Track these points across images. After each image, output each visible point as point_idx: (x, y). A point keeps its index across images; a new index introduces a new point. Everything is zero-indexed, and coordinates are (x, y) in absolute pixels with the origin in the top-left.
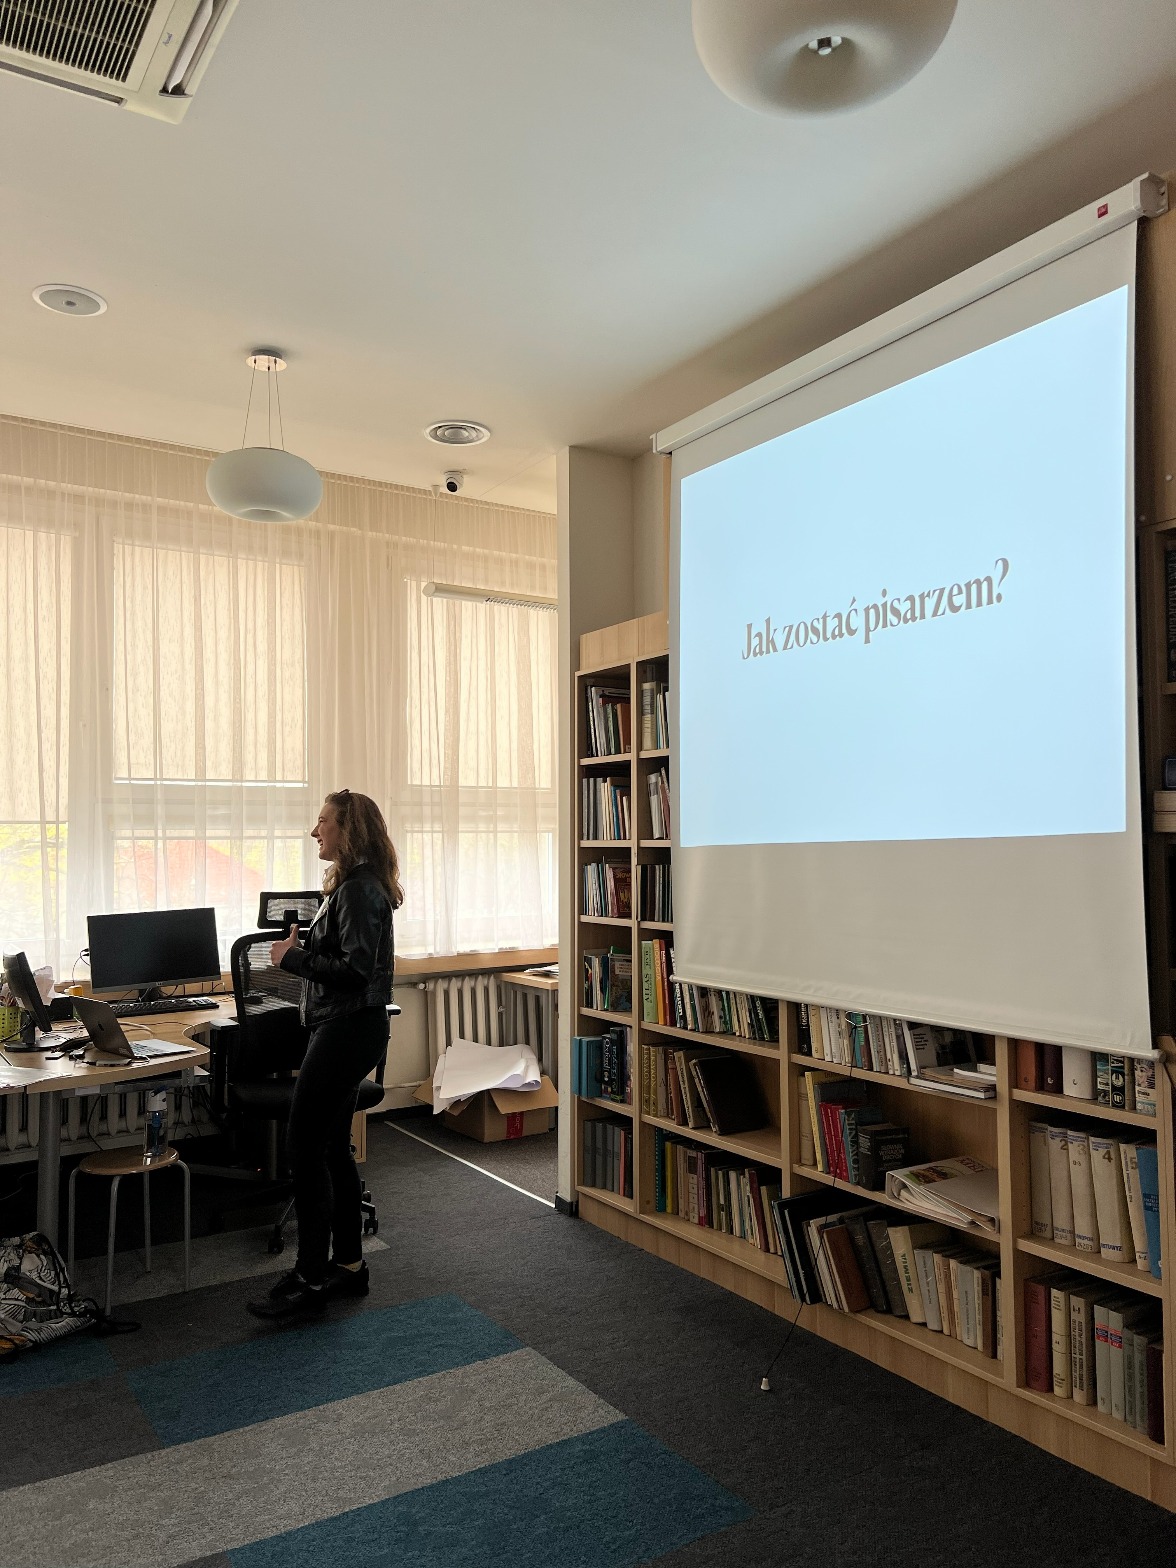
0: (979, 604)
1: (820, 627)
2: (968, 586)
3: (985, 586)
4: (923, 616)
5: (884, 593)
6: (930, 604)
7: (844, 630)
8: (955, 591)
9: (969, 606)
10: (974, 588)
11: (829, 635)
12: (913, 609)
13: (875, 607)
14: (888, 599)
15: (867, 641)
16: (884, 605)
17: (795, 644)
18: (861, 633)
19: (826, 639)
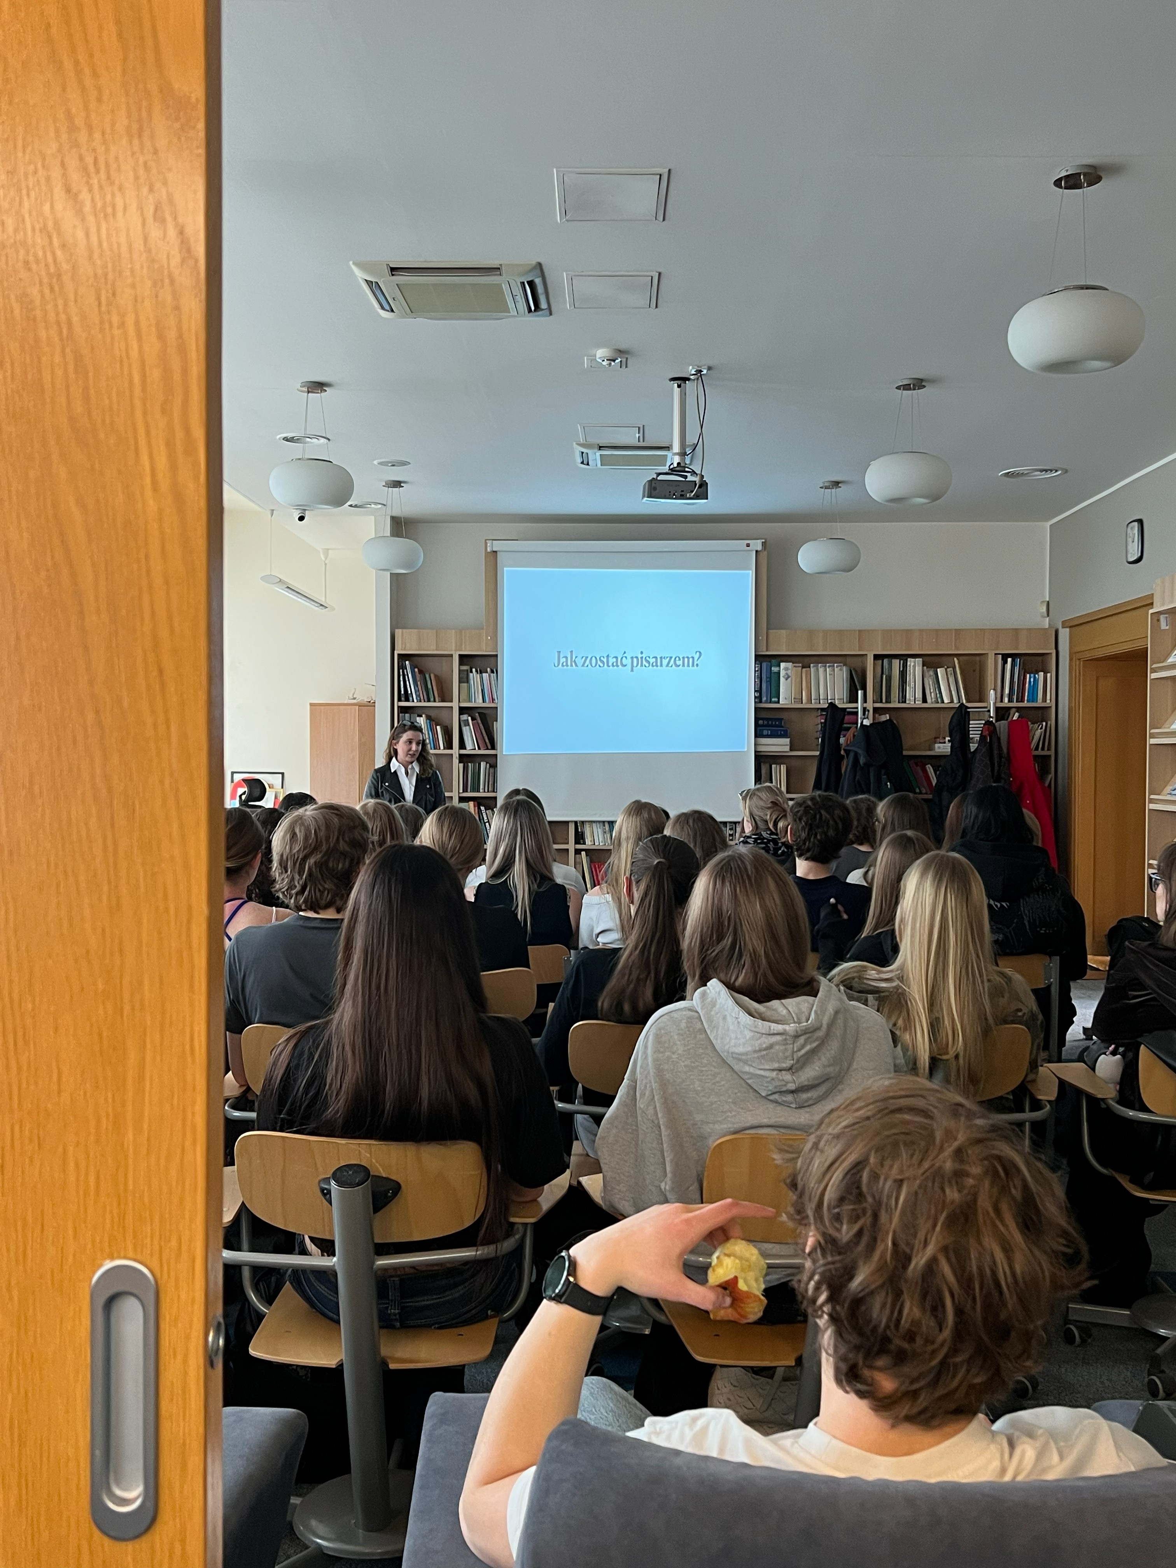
0: (688, 666)
1: (605, 660)
2: (683, 658)
3: (691, 660)
4: (661, 665)
5: (642, 653)
6: (665, 662)
7: (619, 664)
8: (677, 659)
9: (684, 665)
10: (686, 660)
11: (610, 664)
12: (656, 662)
13: (637, 657)
14: (644, 656)
15: (632, 670)
16: (642, 658)
17: (590, 666)
18: (629, 666)
19: (608, 666)
